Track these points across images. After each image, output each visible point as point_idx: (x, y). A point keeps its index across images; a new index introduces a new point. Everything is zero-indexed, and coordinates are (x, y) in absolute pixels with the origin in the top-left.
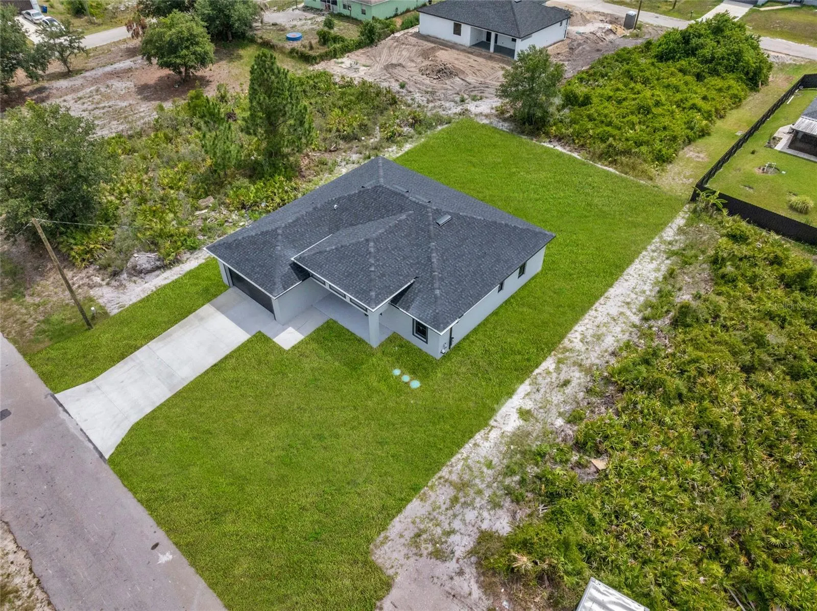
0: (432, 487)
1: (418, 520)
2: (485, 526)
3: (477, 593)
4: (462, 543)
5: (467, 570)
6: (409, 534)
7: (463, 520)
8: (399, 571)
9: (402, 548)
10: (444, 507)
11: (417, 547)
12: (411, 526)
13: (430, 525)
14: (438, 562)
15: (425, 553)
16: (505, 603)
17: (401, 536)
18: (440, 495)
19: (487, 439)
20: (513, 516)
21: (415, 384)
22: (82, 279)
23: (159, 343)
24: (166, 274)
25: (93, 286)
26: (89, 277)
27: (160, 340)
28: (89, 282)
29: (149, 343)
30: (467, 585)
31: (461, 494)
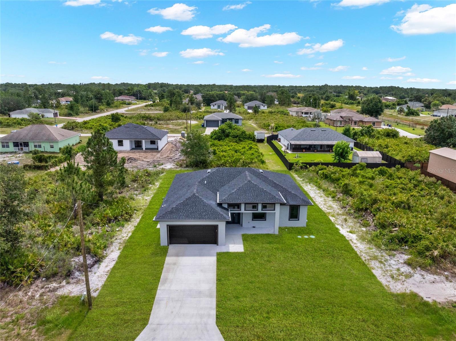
0: (368, 264)
1: (384, 274)
2: (402, 261)
3: (435, 276)
4: (405, 269)
5: (422, 273)
6: (390, 279)
7: (394, 265)
8: (409, 289)
9: (396, 284)
10: (382, 266)
11: (399, 280)
12: (385, 277)
13: (389, 273)
14: (413, 278)
15: (404, 279)
16: (446, 273)
17: (389, 282)
18: (374, 264)
19: (355, 243)
20: (403, 253)
21: (313, 237)
22: (37, 291)
23: (166, 285)
24: (103, 265)
25: (55, 290)
26: (42, 288)
27: (163, 284)
28: (48, 289)
29: (159, 288)
30: (430, 277)
31: (380, 260)
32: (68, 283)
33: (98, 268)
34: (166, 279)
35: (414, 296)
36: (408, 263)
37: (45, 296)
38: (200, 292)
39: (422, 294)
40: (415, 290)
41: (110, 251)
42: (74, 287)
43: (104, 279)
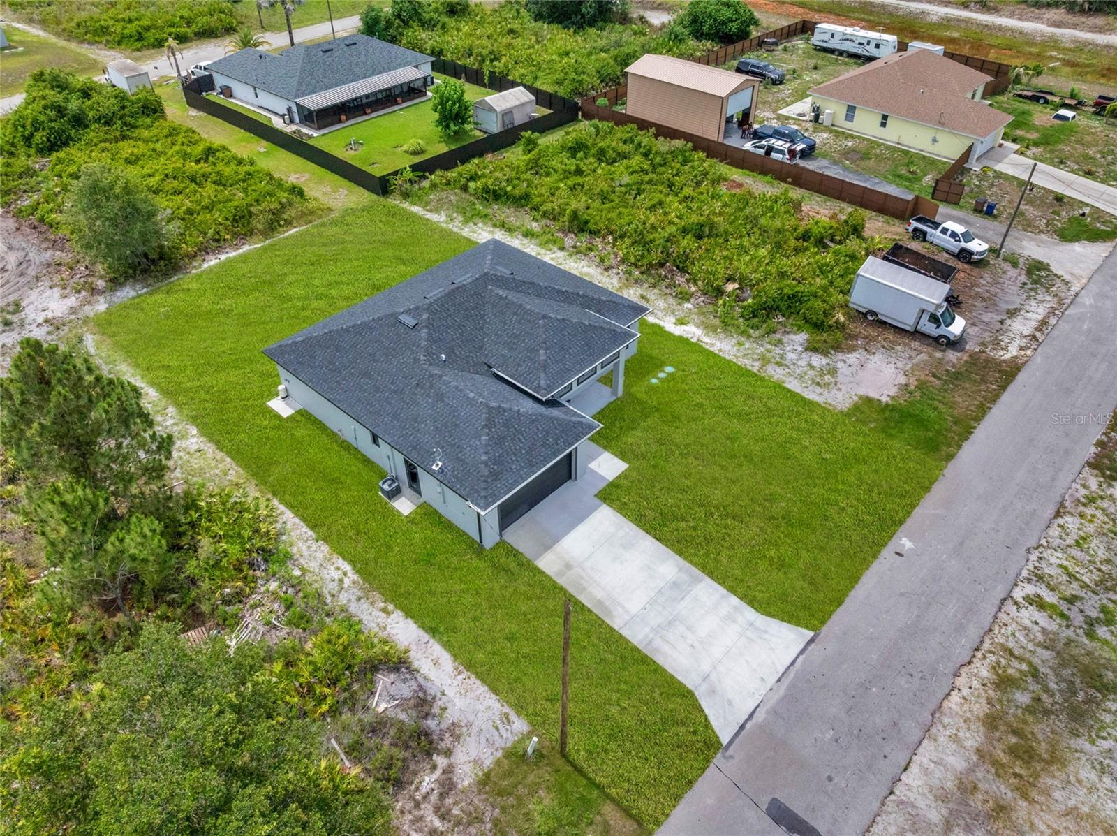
0: (769, 377)
1: (804, 385)
2: (800, 349)
3: (855, 354)
4: (817, 360)
5: (840, 358)
6: (818, 390)
7: (797, 360)
8: (853, 394)
10: (787, 370)
11: (829, 384)
12: (810, 389)
13: (807, 378)
14: (839, 372)
15: (832, 380)
16: (859, 342)
17: (822, 394)
18: (775, 373)
20: (788, 333)
21: (669, 369)
22: (420, 819)
23: (615, 613)
24: (423, 666)
25: (447, 785)
26: (417, 805)
28: (434, 798)
29: (616, 628)
30: (852, 358)
31: (774, 360)
32: (448, 753)
35: (868, 400)
36: (812, 348)
37: (450, 810)
38: (676, 585)
39: (873, 394)
40: (862, 391)
41: (376, 629)
42: (463, 749)
43: (480, 688)
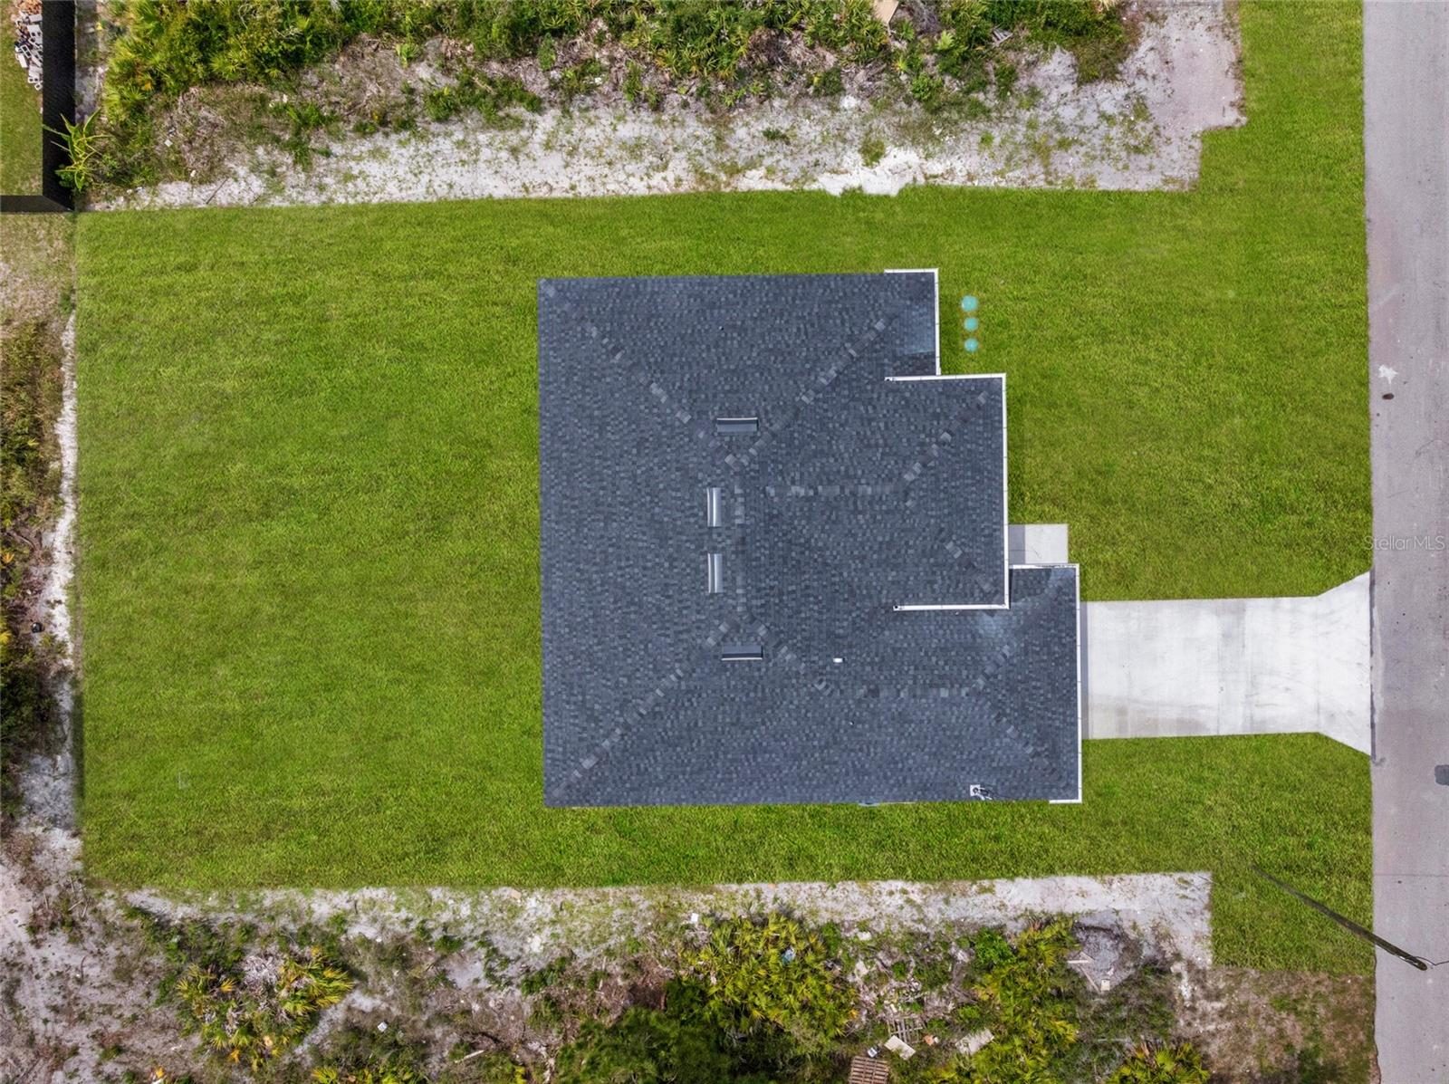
1: (1120, 165)
2: (1068, 88)
5: (1133, 68)
6: (1143, 161)
7: (1080, 116)
10: (1083, 150)
12: (1132, 167)
13: (1115, 147)
14: (1148, 103)
15: (1149, 127)
17: (1151, 168)
19: (951, 172)
20: (1034, 63)
21: (970, 303)
22: (1204, 1015)
23: (1202, 719)
24: (1075, 906)
27: (1197, 725)
28: (1199, 993)
29: (1213, 733)
30: (1146, 53)
31: (1052, 143)
32: (1178, 956)
33: (1090, 914)
34: (1181, 723)
35: (1216, 138)
37: (1217, 988)
38: (1227, 636)
39: (1214, 119)
40: (1197, 122)
41: (998, 914)
42: (1181, 939)
43: (1140, 879)
